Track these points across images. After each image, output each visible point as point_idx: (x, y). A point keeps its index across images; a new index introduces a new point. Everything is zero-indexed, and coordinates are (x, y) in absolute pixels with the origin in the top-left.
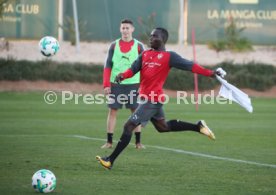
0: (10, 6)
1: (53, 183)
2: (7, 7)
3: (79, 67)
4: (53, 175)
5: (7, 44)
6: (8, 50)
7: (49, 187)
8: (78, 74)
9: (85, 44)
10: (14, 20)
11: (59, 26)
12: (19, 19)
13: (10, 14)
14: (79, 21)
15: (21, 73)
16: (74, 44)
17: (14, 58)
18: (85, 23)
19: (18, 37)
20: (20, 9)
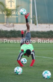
0: (14, 12)
1: (21, 71)
2: (13, 12)
3: (37, 32)
4: (21, 69)
5: (13, 25)
6: (14, 27)
7: (20, 72)
8: (37, 35)
9: (40, 25)
10: (16, 17)
11: (31, 18)
12: (17, 17)
13: (14, 15)
14: (37, 17)
15: (18, 35)
16: (36, 24)
17: (15, 30)
18: (40, 17)
19: (17, 23)
20: (17, 13)
